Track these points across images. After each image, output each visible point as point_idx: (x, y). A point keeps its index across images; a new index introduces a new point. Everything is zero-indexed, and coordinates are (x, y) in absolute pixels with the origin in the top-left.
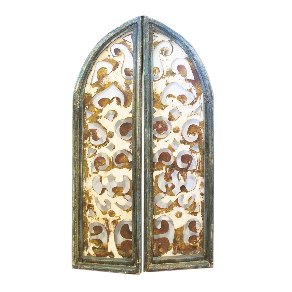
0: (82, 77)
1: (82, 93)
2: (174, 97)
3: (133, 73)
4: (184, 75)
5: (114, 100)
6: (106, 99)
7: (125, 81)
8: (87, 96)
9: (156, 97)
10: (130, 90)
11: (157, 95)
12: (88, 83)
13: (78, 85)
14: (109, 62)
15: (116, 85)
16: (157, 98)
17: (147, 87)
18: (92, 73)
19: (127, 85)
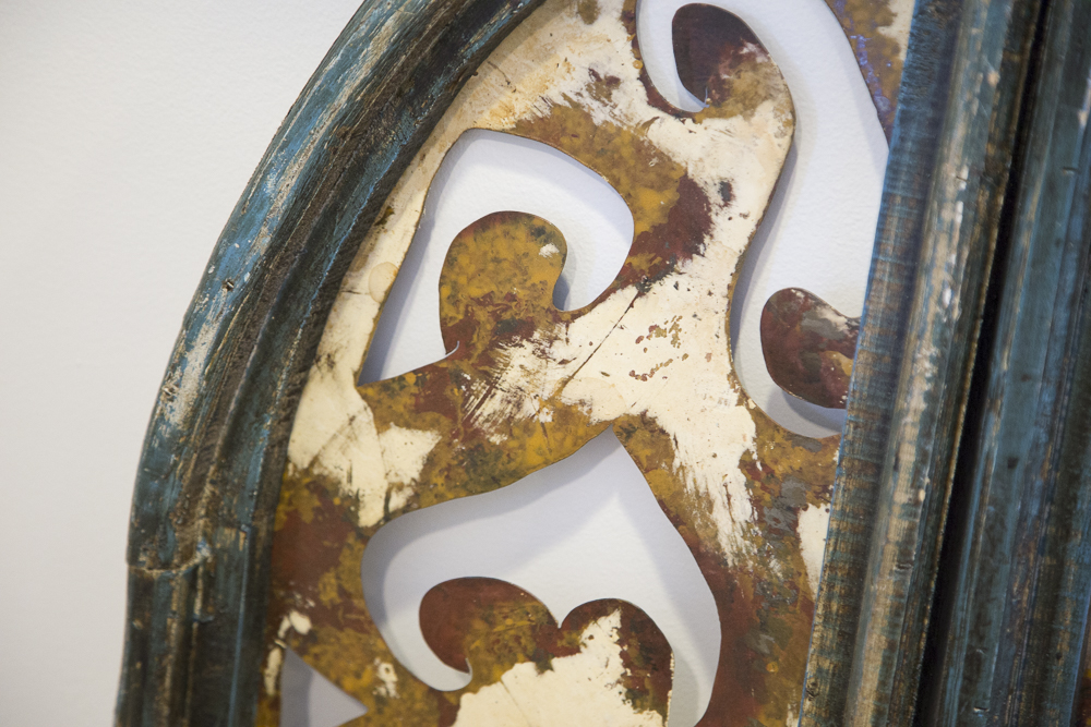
0: (257, 284)
1: (253, 464)
3: (854, 369)
5: (591, 629)
6: (512, 593)
7: (750, 445)
8: (308, 505)
10: (797, 571)
12: (331, 364)
13: (198, 358)
14: (594, 167)
15: (646, 468)
17: (996, 614)
18: (389, 247)
19: (767, 497)
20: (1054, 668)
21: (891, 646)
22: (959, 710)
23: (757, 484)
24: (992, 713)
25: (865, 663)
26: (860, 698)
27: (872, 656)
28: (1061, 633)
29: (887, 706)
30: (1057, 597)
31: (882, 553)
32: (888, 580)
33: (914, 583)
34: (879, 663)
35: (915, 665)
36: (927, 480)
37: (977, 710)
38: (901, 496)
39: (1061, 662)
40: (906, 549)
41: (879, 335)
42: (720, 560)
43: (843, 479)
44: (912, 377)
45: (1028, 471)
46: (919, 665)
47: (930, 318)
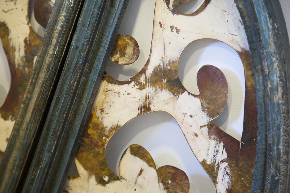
2: (150, 162)
4: (212, 107)
7: (27, 36)
9: (94, 132)
11: (100, 127)
15: (2, 37)
16: (96, 138)
17: (66, 87)
19: (28, 51)
20: (81, 107)
21: (41, 92)
22: (52, 111)
23: (27, 47)
24: (60, 113)
25: (34, 95)
26: (31, 104)
27: (36, 93)
28: (84, 98)
29: (37, 107)
30: (85, 88)
31: (43, 66)
32: (43, 74)
33: (49, 76)
34: (37, 95)
35: (46, 98)
36: (57, 49)
37: (56, 112)
38: (51, 52)
39: (83, 106)
40: (49, 66)
41: (58, 10)
42: (14, 66)
43: (42, 47)
44: (59, 20)
45: (80, 51)
46: (47, 99)
47: (66, 5)
